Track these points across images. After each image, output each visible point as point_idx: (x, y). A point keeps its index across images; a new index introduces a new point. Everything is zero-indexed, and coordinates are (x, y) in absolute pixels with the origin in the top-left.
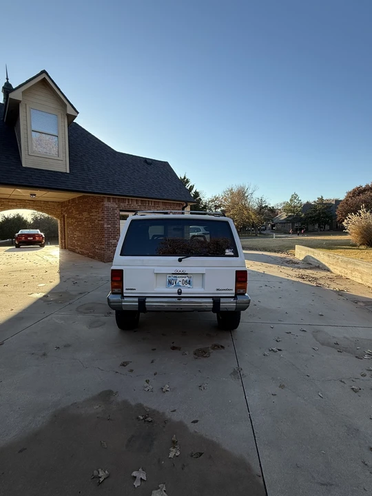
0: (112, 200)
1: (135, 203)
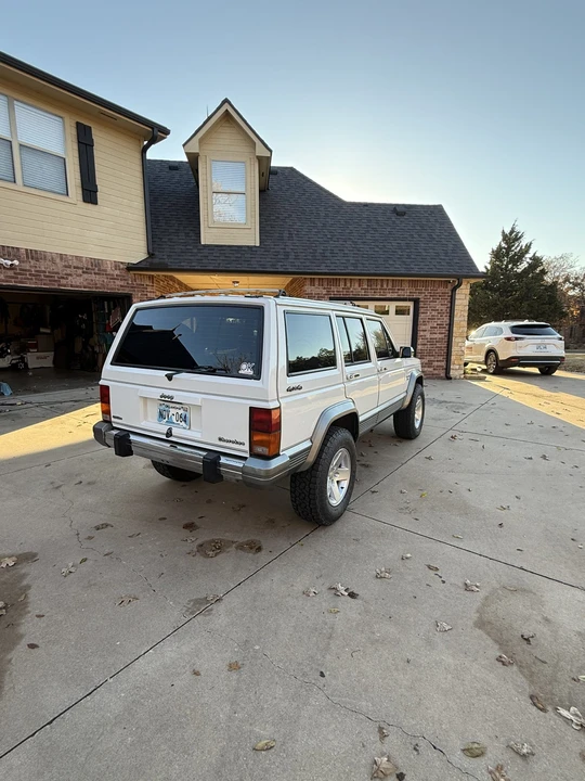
0: (317, 283)
1: (357, 285)
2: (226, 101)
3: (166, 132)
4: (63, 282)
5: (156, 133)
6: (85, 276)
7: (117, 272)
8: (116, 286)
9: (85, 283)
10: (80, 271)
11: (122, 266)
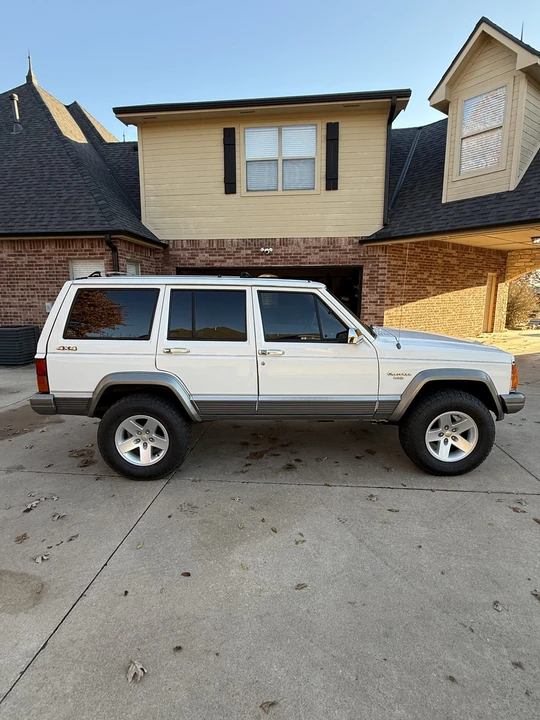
2: (484, 20)
3: (407, 93)
4: (304, 260)
5: (396, 101)
6: (322, 253)
7: (351, 247)
8: (349, 260)
9: (321, 260)
10: (317, 250)
11: (355, 241)
